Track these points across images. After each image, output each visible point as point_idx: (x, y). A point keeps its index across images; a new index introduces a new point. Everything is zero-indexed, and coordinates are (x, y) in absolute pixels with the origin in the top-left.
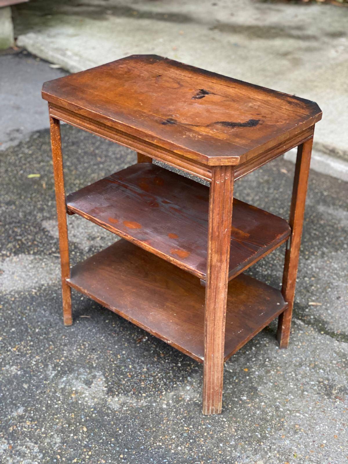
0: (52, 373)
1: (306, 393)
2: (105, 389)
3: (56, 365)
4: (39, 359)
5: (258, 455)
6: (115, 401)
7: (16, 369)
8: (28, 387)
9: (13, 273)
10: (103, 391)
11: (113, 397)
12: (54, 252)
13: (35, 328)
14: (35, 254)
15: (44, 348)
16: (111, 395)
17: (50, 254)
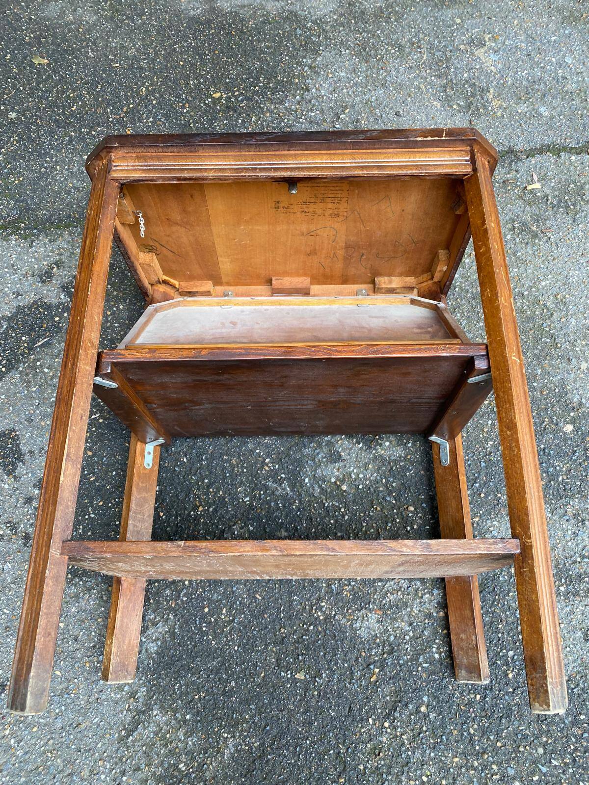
0: (284, 489)
1: (519, 254)
2: (361, 445)
3: (274, 475)
4: (245, 490)
5: (573, 360)
6: (389, 446)
7: (241, 528)
8: (286, 531)
9: (30, 420)
10: (361, 449)
11: (381, 445)
12: (33, 342)
13: (179, 460)
14: (10, 367)
15: (229, 472)
16: (376, 446)
17: (30, 349)
